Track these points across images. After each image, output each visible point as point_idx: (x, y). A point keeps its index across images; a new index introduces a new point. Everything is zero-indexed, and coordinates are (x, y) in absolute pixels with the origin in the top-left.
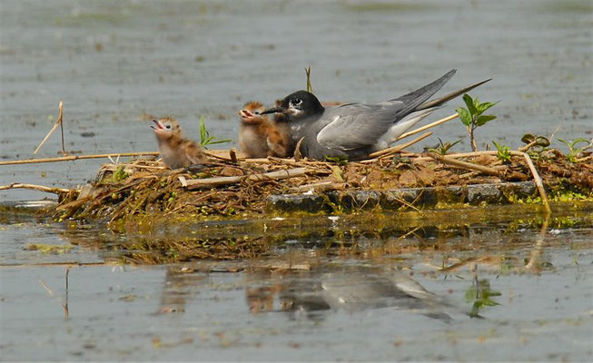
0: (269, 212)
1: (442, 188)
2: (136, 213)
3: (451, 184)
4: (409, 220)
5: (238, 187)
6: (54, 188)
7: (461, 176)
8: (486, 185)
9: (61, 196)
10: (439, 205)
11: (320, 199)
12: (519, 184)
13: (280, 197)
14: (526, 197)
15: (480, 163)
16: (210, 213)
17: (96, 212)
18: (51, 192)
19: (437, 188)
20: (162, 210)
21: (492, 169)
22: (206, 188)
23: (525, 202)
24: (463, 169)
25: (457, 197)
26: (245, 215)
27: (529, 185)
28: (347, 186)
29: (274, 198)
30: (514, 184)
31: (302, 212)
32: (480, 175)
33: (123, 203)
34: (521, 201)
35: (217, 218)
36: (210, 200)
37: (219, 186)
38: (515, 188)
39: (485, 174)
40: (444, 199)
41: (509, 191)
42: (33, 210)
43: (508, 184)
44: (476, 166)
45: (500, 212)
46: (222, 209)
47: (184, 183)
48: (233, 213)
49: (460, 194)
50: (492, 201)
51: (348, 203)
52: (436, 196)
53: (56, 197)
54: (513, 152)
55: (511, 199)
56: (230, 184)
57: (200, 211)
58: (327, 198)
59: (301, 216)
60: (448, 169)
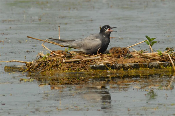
0: (89, 70)
1: (141, 63)
2: (49, 70)
3: (144, 62)
4: (131, 73)
5: (80, 62)
6: (25, 62)
7: (147, 60)
8: (154, 63)
9: (27, 64)
10: (140, 69)
11: (105, 66)
12: (164, 63)
13: (93, 65)
14: (166, 66)
15: (153, 56)
16: (71, 70)
17: (37, 69)
18: (24, 63)
19: (140, 63)
20: (57, 69)
21: (156, 58)
22: (70, 62)
23: (166, 68)
24: (147, 58)
25: (145, 66)
26: (82, 71)
27: (167, 63)
28: (113, 62)
29: (91, 66)
30: (163, 62)
31: (99, 70)
32: (153, 59)
33: (45, 67)
34: (165, 68)
35: (74, 71)
36: (71, 66)
37: (75, 62)
38: (163, 64)
39: (154, 59)
40: (142, 67)
41: (161, 64)
42: (18, 68)
43: (161, 62)
44: (152, 57)
45: (158, 71)
46: (75, 69)
47: (64, 61)
48: (79, 70)
49: (147, 65)
50: (156, 67)
51: (113, 67)
52: (139, 66)
53: (25, 64)
54: (163, 53)
55: (162, 67)
56: (77, 61)
57: (69, 69)
58: (107, 66)
59: (99, 71)
60: (143, 58)
